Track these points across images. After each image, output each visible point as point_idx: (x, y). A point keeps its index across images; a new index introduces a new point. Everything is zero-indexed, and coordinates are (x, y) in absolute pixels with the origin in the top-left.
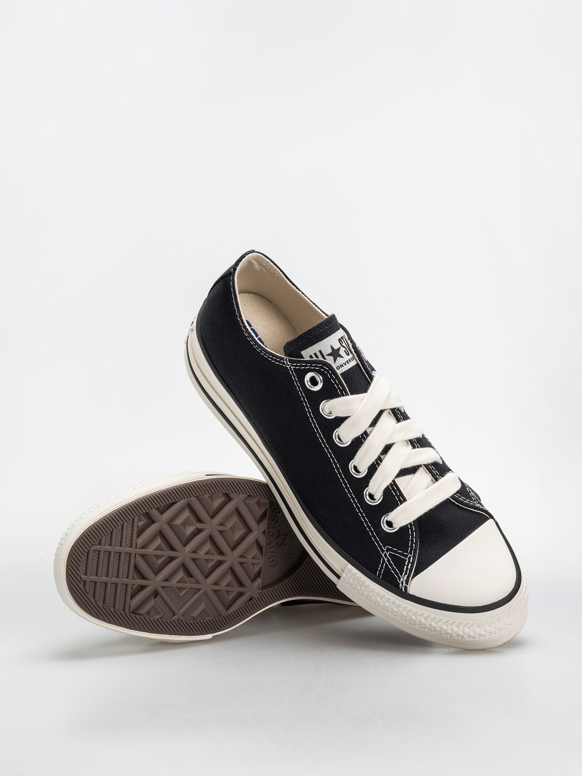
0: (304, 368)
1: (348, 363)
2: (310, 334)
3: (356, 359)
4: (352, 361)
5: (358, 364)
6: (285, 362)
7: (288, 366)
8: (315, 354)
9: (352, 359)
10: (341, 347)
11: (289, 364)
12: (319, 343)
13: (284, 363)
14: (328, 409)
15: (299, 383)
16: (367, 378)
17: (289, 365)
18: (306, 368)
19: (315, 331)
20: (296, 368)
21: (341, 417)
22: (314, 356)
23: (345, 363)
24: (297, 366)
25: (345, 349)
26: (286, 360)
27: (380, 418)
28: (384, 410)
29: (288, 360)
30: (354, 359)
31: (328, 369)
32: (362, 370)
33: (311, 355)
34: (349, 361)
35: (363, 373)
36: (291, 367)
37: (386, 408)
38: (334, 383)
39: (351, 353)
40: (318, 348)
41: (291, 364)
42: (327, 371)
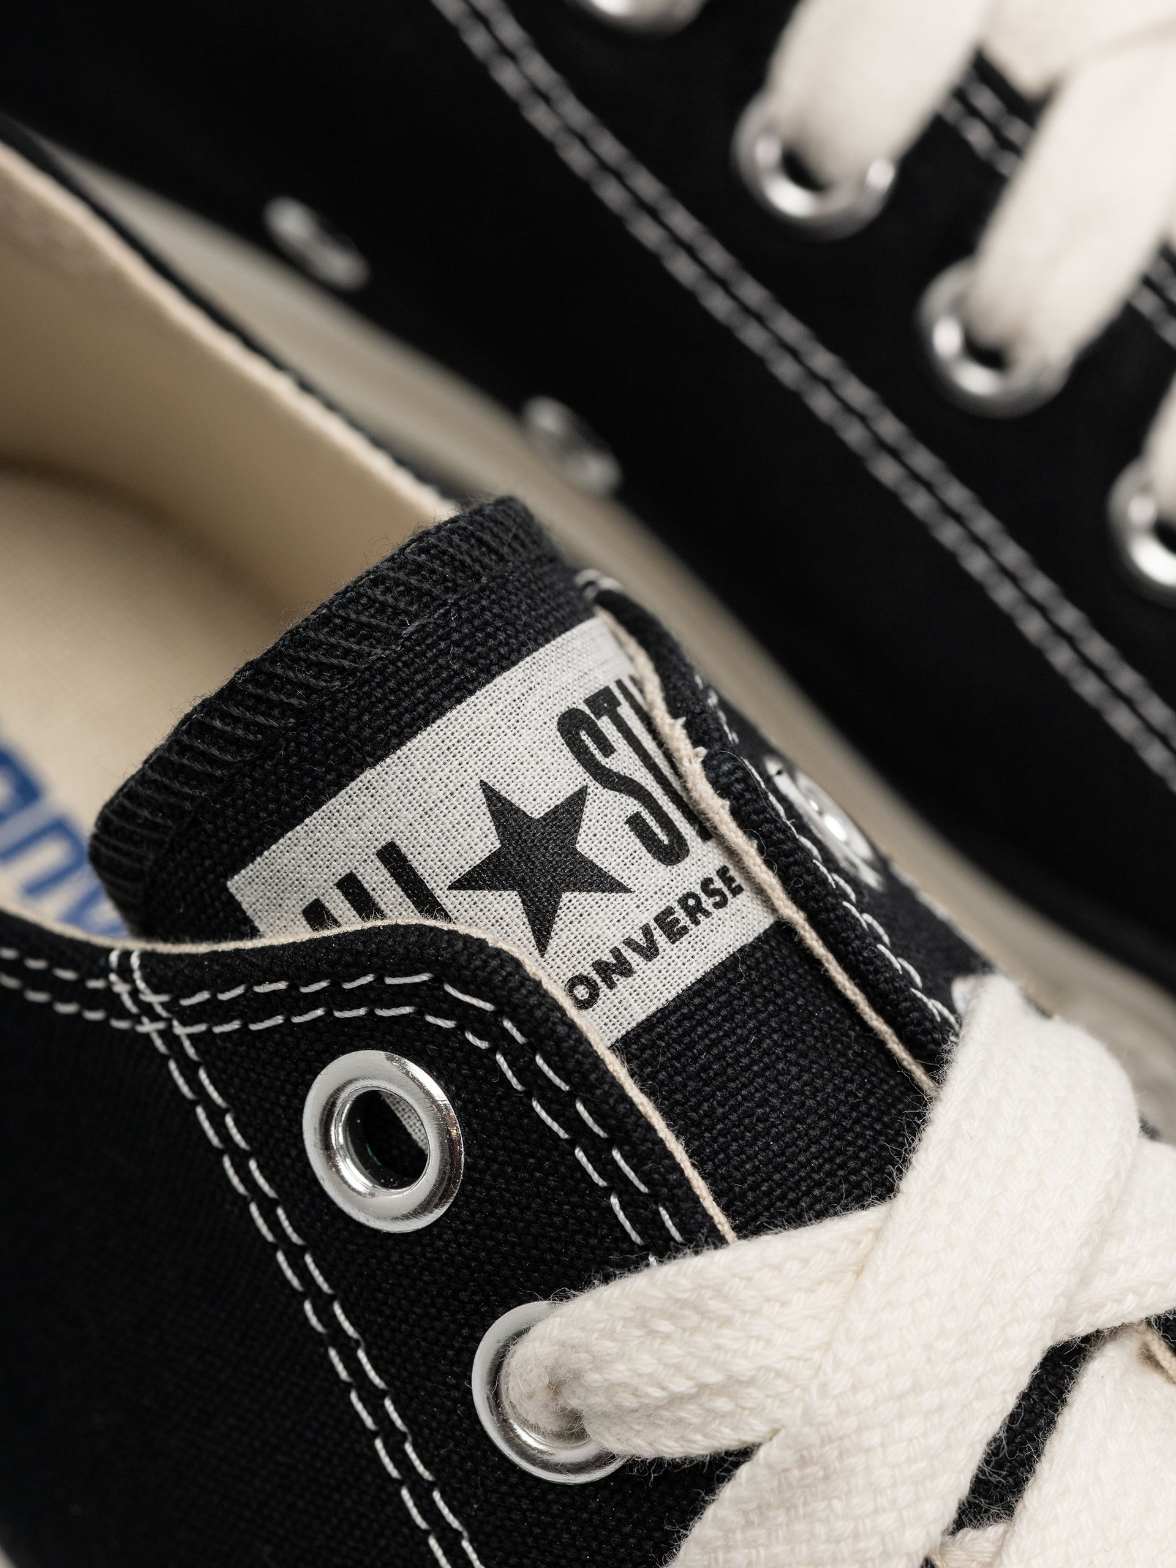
0: (279, 1020)
1: (674, 932)
2: (269, 701)
3: (760, 891)
4: (717, 905)
5: (782, 930)
6: (121, 988)
7: (147, 1027)
8: (351, 887)
9: (711, 893)
10: (594, 787)
11: (155, 1000)
12: (368, 775)
13: (109, 1001)
14: (542, 1396)
15: (260, 1167)
16: (889, 1055)
17: (155, 1018)
18: (296, 1020)
19: (310, 665)
20: (218, 1030)
21: (674, 1464)
22: (339, 905)
23: (643, 942)
24: (212, 1012)
25: (633, 806)
26: (125, 972)
27: (1051, 1423)
28: (1087, 1339)
29: (135, 961)
30: (737, 891)
31: (488, 1007)
32: (829, 983)
33: (317, 901)
34: (680, 914)
35: (850, 1007)
36: (179, 1030)
37: (1104, 1320)
38: (563, 1134)
39: (707, 832)
40: (365, 825)
41: (164, 998)
42: (485, 1025)
